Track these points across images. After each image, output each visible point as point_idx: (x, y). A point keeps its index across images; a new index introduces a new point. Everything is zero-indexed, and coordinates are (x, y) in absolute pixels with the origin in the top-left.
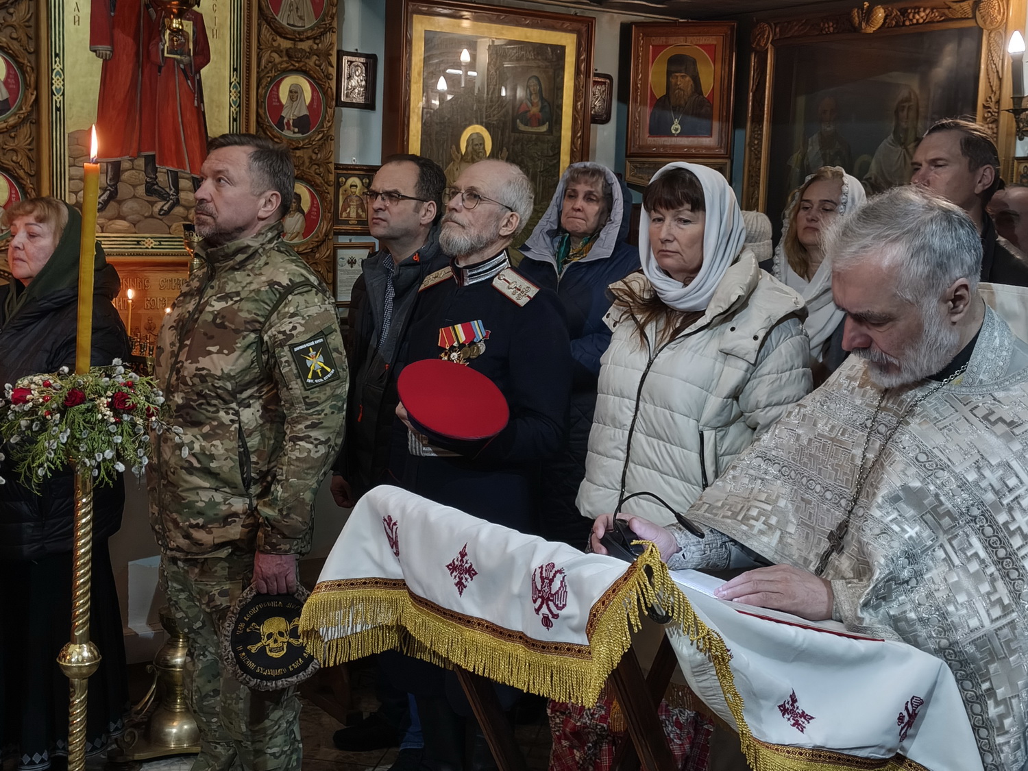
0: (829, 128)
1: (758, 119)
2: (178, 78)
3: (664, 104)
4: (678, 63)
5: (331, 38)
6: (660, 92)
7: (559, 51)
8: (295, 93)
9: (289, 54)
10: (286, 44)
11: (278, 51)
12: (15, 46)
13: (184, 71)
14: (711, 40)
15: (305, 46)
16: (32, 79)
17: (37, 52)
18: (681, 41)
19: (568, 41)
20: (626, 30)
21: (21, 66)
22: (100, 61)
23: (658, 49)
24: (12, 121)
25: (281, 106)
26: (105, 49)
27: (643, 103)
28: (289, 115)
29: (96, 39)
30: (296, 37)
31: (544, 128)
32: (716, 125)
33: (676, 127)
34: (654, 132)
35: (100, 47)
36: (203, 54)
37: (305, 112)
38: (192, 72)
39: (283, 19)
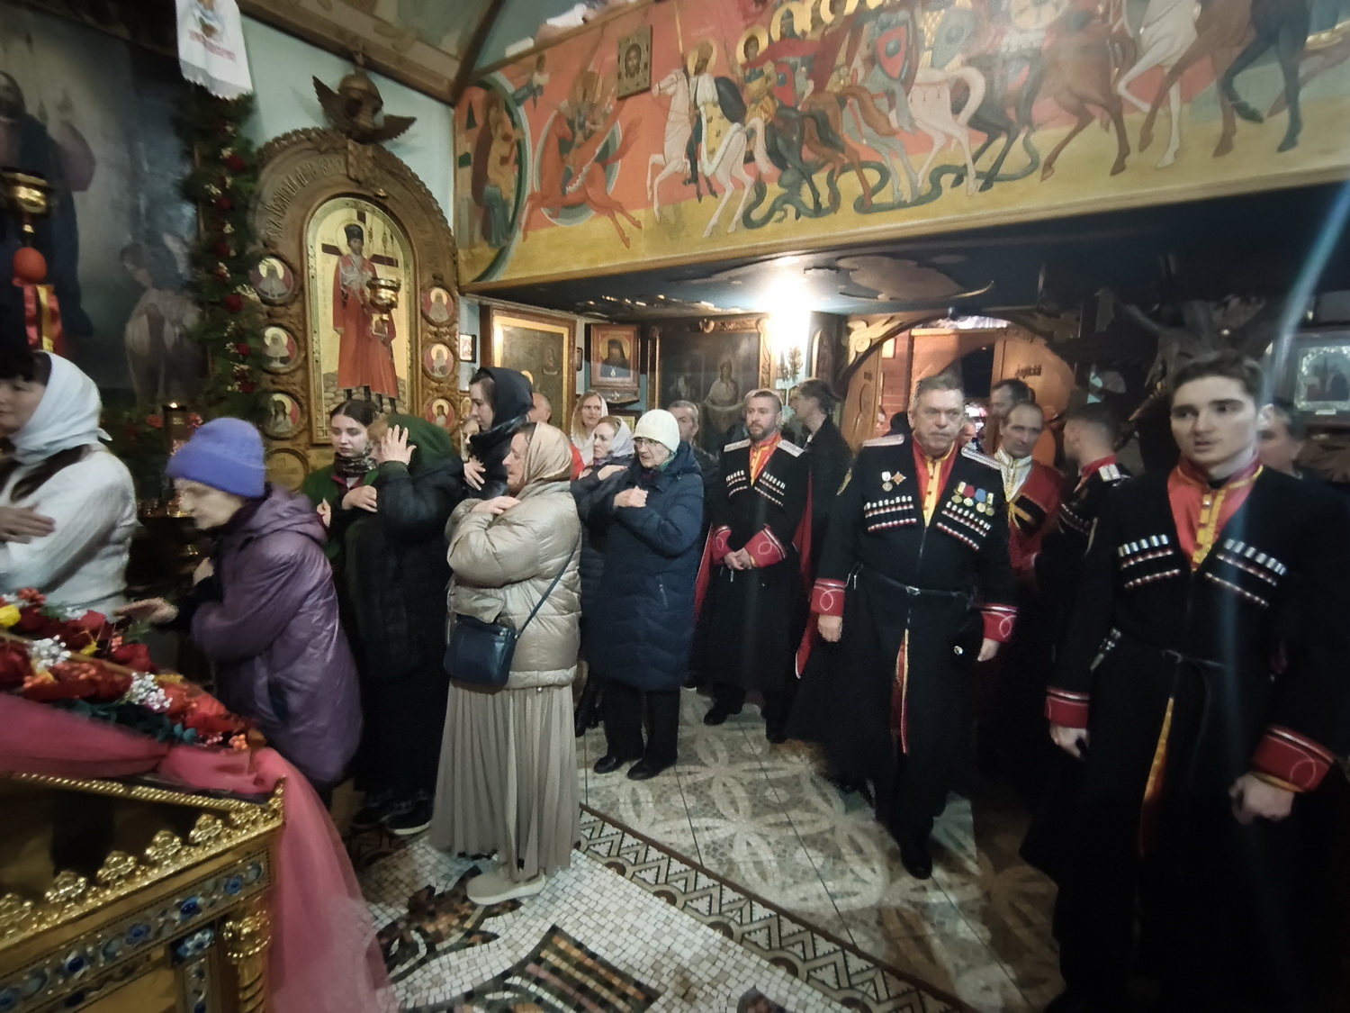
0: (688, 375)
1: (653, 369)
2: (380, 345)
3: (606, 362)
4: (612, 343)
5: (457, 326)
6: (605, 357)
7: (561, 336)
8: (439, 354)
9: (436, 334)
10: (434, 329)
11: (430, 333)
12: (292, 327)
13: (384, 343)
14: (628, 333)
15: (443, 330)
16: (302, 344)
17: (305, 329)
19: (564, 331)
20: (588, 327)
21: (296, 338)
22: (339, 336)
23: (603, 336)
24: (292, 368)
25: (432, 360)
26: (341, 329)
27: (598, 361)
28: (437, 366)
29: (336, 323)
31: (556, 373)
32: (632, 372)
33: (613, 373)
34: (602, 375)
35: (338, 329)
36: (392, 333)
37: (444, 364)
38: (387, 343)
39: (432, 316)
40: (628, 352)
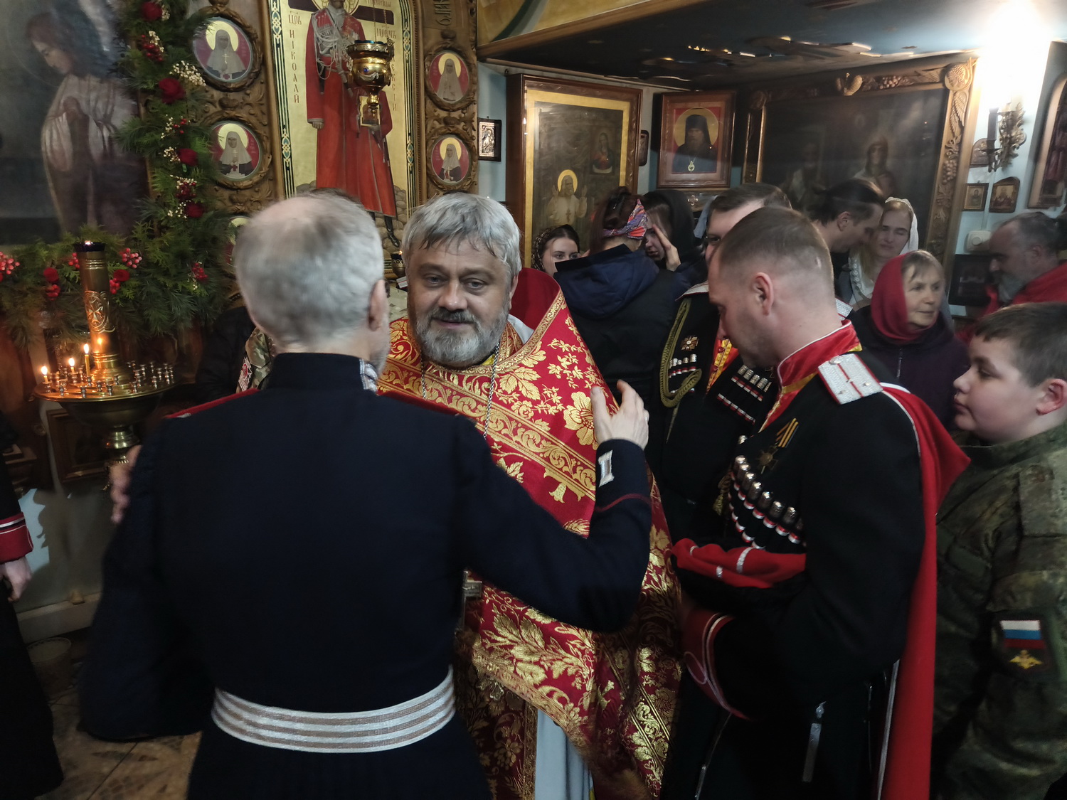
1: (753, 159)
2: (371, 142)
3: (684, 151)
4: (692, 122)
5: (474, 108)
6: (681, 142)
7: (620, 113)
8: (450, 150)
9: (446, 121)
10: (443, 114)
11: (438, 120)
12: (253, 120)
13: (375, 136)
14: (717, 104)
15: (455, 115)
16: (268, 146)
17: (270, 124)
18: (695, 105)
19: (624, 106)
20: (657, 99)
21: (258, 136)
22: (315, 131)
23: (680, 112)
24: (256, 179)
25: (441, 161)
26: (318, 120)
27: (669, 150)
28: (447, 168)
29: (311, 115)
30: (449, 109)
31: (609, 171)
32: (719, 164)
33: (692, 166)
34: (676, 170)
35: (315, 120)
36: (387, 124)
37: (457, 165)
38: (380, 137)
39: (441, 95)
40: (714, 133)
